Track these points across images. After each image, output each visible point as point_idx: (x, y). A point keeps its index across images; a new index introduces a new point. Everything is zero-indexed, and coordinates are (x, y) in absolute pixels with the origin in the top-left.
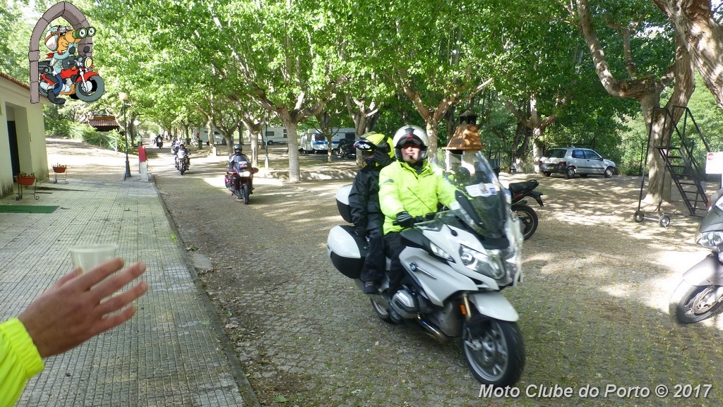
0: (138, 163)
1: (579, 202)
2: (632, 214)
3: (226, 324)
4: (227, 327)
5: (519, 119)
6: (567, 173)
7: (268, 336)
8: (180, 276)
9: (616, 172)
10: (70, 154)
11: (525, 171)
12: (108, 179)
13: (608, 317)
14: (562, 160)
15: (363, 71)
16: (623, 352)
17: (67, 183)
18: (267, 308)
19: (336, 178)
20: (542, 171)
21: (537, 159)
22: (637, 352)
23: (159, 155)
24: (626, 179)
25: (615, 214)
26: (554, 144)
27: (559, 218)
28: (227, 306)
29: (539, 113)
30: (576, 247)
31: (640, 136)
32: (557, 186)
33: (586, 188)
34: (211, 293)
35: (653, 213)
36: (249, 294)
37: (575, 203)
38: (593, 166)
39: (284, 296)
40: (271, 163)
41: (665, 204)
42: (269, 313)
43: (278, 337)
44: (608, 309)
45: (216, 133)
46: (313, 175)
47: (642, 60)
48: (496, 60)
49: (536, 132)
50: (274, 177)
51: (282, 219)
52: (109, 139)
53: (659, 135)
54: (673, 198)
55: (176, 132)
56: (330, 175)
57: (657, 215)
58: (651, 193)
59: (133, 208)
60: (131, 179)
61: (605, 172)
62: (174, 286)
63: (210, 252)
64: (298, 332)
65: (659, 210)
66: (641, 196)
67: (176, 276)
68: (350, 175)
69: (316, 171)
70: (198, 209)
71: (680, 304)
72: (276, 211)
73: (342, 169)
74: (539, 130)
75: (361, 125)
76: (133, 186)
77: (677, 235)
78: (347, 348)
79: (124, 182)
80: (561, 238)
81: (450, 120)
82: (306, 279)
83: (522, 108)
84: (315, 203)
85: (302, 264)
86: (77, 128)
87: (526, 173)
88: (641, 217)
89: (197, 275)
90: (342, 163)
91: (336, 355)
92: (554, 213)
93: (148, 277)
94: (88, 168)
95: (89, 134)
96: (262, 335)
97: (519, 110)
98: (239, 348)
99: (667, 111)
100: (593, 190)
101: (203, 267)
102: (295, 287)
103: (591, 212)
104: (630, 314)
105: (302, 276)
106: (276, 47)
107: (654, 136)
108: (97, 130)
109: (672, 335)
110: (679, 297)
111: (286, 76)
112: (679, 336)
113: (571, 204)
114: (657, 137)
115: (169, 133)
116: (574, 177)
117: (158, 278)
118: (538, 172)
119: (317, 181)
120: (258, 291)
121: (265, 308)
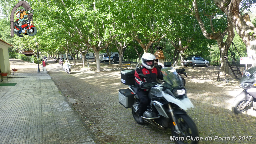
0: (42, 67)
1: (198, 75)
2: (216, 79)
3: (85, 121)
4: (85, 122)
5: (175, 47)
6: (193, 66)
7: (100, 124)
8: (66, 106)
9: (209, 65)
10: (17, 64)
11: (178, 65)
12: (32, 73)
13: (212, 113)
14: (191, 61)
15: (122, 33)
16: (218, 123)
17: (17, 75)
18: (98, 115)
19: (113, 70)
20: (184, 65)
21: (182, 61)
22: (222, 123)
23: (49, 64)
24: (213, 67)
25: (210, 79)
26: (187, 56)
27: (192, 81)
28: (84, 115)
29: (182, 45)
30: (199, 90)
31: (217, 52)
32: (190, 70)
33: (200, 70)
34: (77, 111)
35: (223, 78)
36: (90, 111)
37: (197, 76)
38: (202, 63)
39: (103, 111)
40: (90, 66)
41: (227, 75)
42: (99, 117)
43: (104, 124)
44: (212, 110)
45: (69, 55)
46: (104, 69)
47: (216, 26)
48: (167, 28)
49: (181, 52)
50: (91, 70)
51: (97, 85)
52: (31, 59)
53: (224, 51)
54: (229, 73)
55: (54, 56)
56: (111, 69)
57: (225, 79)
58: (222, 71)
59: (44, 83)
60: (40, 73)
61: (206, 65)
62: (64, 109)
63: (74, 97)
64: (110, 122)
65: (225, 77)
66: (219, 72)
67: (64, 106)
68: (118, 69)
69: (105, 68)
70: (66, 83)
71: (235, 107)
72: (94, 82)
73: (115, 67)
74: (182, 51)
75: (121, 51)
76: (42, 75)
77: (232, 85)
78: (127, 127)
79: (38, 74)
80: (193, 88)
81: (152, 49)
82: (109, 105)
83: (176, 44)
84: (107, 79)
85: (107, 100)
86: (19, 55)
87: (178, 66)
88: (219, 79)
89: (71, 105)
90: (115, 65)
91: (124, 129)
92: (190, 79)
93: (55, 107)
94: (24, 69)
95: (23, 57)
96: (98, 124)
97: (175, 44)
98: (91, 129)
99: (226, 44)
100: (202, 71)
101: (73, 102)
102: (106, 108)
103: (202, 78)
104: (219, 111)
105: (108, 104)
106: (91, 25)
107: (222, 52)
108: (26, 56)
109: (233, 117)
110: (234, 105)
111: (95, 36)
112: (235, 117)
113: (195, 76)
114: (223, 52)
115: (52, 56)
116: (195, 67)
117: (58, 107)
118: (183, 65)
119: (107, 71)
120: (93, 109)
121: (97, 115)
